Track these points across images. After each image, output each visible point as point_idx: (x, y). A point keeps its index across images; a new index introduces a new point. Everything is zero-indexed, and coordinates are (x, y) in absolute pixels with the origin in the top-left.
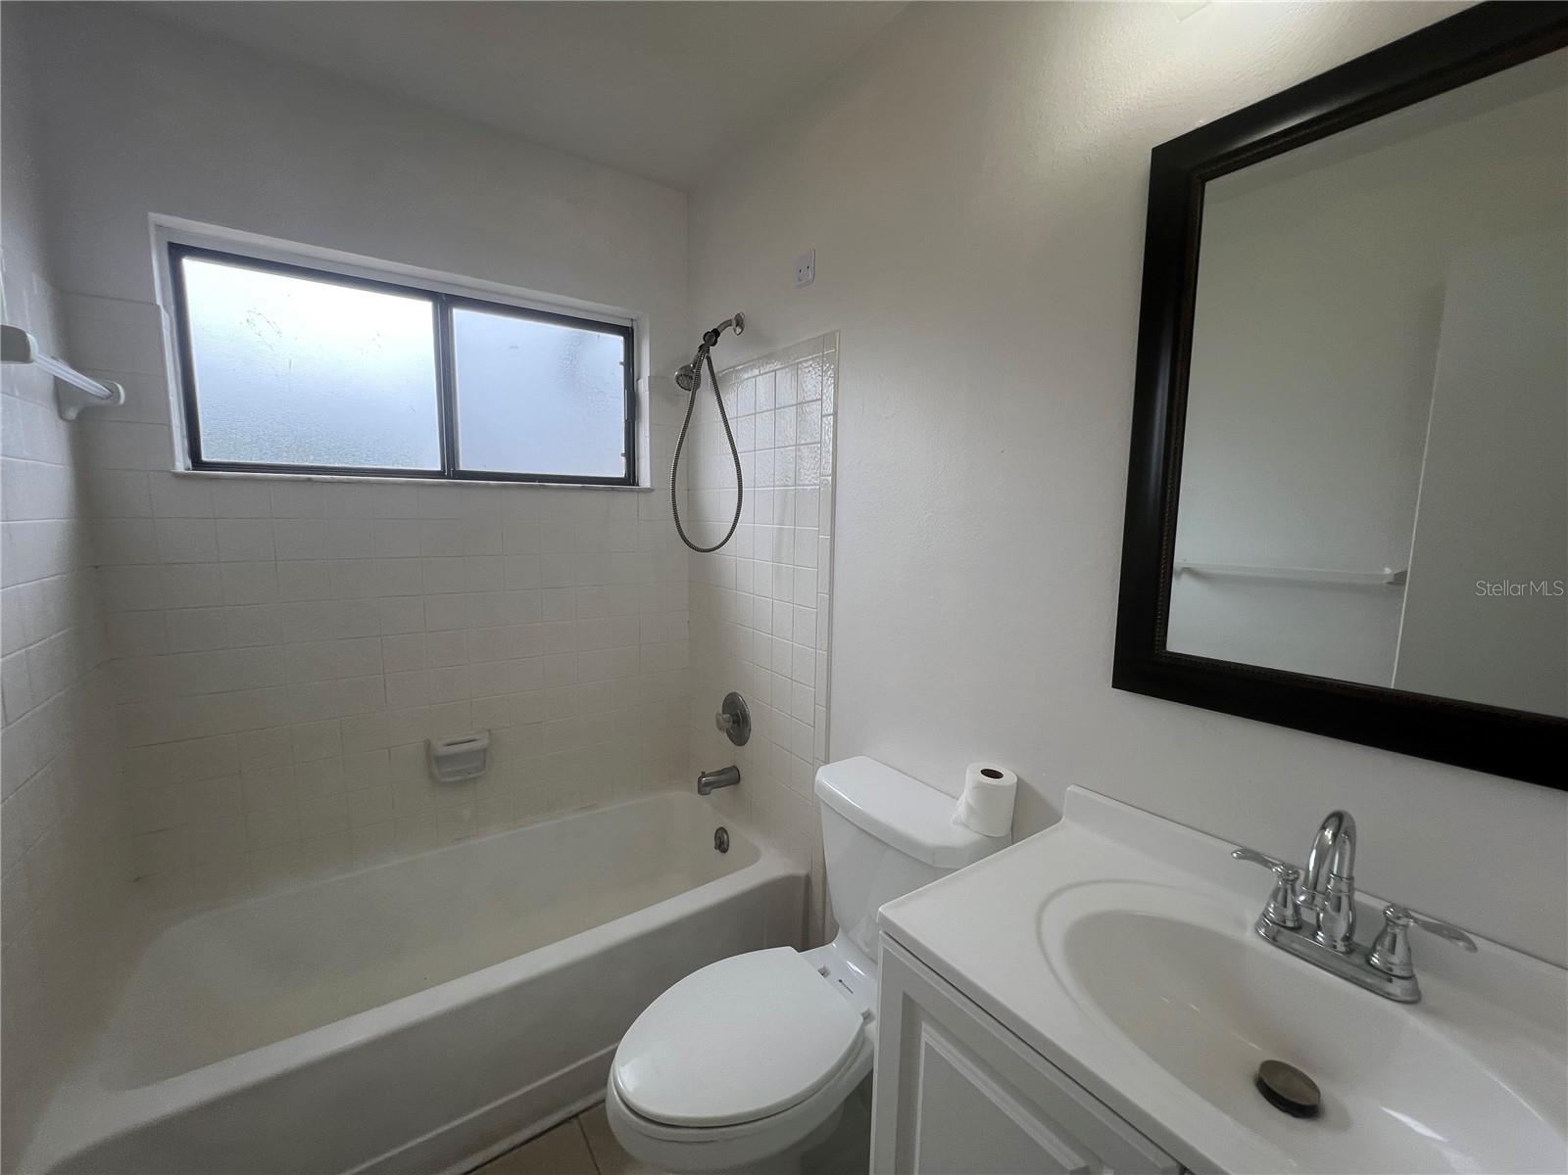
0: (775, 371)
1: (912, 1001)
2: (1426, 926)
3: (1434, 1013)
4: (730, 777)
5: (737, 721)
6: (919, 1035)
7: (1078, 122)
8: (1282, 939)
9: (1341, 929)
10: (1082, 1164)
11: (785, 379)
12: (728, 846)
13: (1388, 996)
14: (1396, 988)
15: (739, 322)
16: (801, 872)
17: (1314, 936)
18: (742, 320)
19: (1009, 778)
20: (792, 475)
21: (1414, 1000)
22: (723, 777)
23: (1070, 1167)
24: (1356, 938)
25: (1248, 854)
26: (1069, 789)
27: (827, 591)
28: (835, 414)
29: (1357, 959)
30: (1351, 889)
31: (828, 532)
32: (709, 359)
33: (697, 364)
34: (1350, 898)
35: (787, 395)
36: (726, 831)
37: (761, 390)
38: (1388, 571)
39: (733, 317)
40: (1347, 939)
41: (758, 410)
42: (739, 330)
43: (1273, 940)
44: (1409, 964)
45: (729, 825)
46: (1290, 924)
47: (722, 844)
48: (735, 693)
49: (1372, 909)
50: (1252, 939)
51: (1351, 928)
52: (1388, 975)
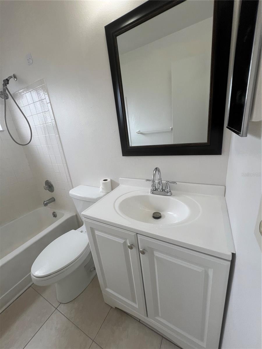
0: (30, 91)
1: (92, 228)
2: (171, 183)
3: (174, 196)
4: (53, 200)
5: (50, 186)
6: (95, 233)
7: (88, 17)
8: (154, 193)
9: (161, 188)
10: (124, 241)
11: (34, 94)
12: (56, 215)
13: (168, 196)
14: (169, 194)
15: (15, 77)
16: (75, 214)
17: (158, 190)
18: (16, 76)
19: (109, 180)
20: (44, 121)
21: (171, 195)
22: (50, 200)
23: (122, 242)
24: (163, 188)
25: (148, 180)
26: (120, 179)
27: (62, 149)
28: (50, 102)
29: (164, 191)
30: (161, 180)
31: (58, 135)
32: (7, 88)
33: (4, 90)
34: (161, 182)
35: (36, 98)
36: (55, 212)
37: (28, 97)
38: (171, 128)
39: (12, 75)
40: (162, 189)
41: (29, 104)
42: (16, 79)
43: (153, 193)
44: (170, 190)
45: (55, 211)
46: (155, 190)
47: (55, 215)
48: (47, 180)
49: (164, 183)
50: (150, 194)
51: (162, 187)
52: (168, 192)
